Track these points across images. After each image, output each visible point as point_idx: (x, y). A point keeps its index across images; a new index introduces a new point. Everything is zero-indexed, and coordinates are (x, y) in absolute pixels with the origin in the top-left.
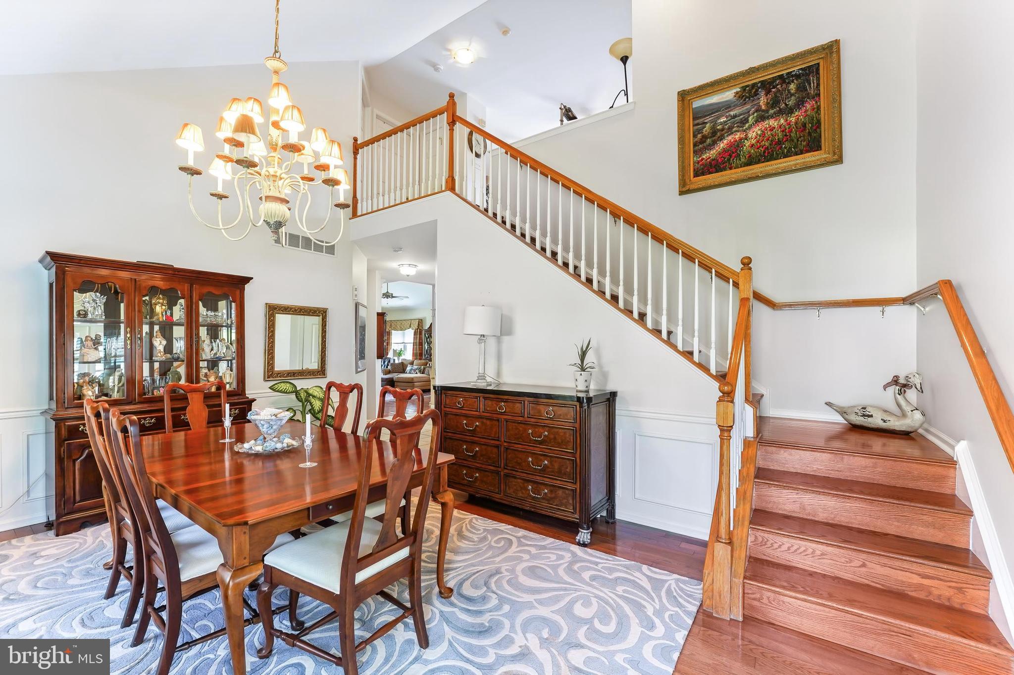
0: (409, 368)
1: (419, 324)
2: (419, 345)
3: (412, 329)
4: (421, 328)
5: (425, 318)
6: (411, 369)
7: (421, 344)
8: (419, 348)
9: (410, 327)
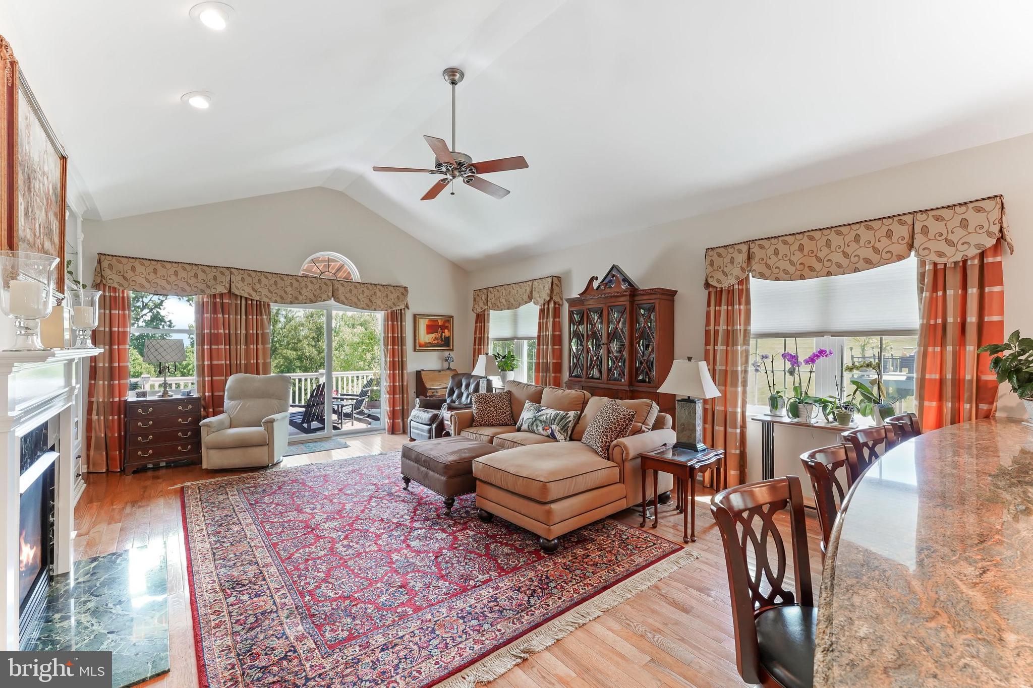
0: (526, 415)
1: (552, 290)
2: (554, 344)
3: (536, 303)
4: (556, 298)
5: (568, 273)
6: (536, 420)
7: (557, 340)
8: (554, 350)
9: (530, 298)
